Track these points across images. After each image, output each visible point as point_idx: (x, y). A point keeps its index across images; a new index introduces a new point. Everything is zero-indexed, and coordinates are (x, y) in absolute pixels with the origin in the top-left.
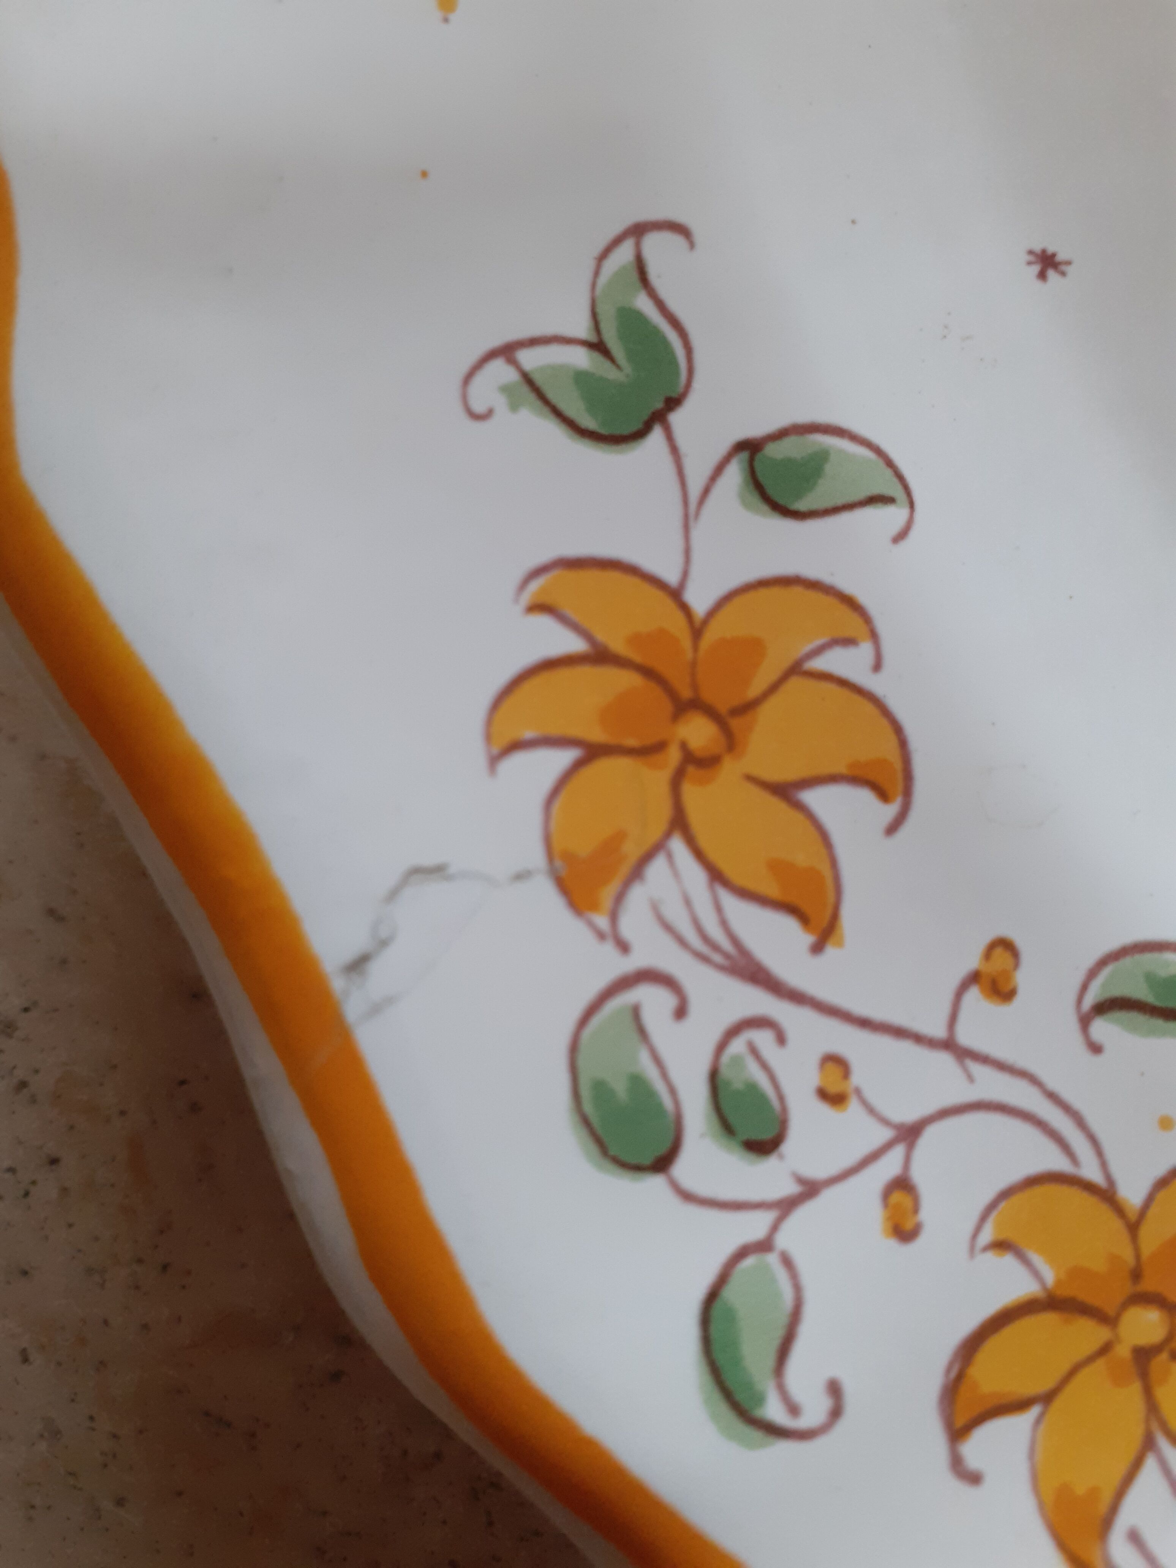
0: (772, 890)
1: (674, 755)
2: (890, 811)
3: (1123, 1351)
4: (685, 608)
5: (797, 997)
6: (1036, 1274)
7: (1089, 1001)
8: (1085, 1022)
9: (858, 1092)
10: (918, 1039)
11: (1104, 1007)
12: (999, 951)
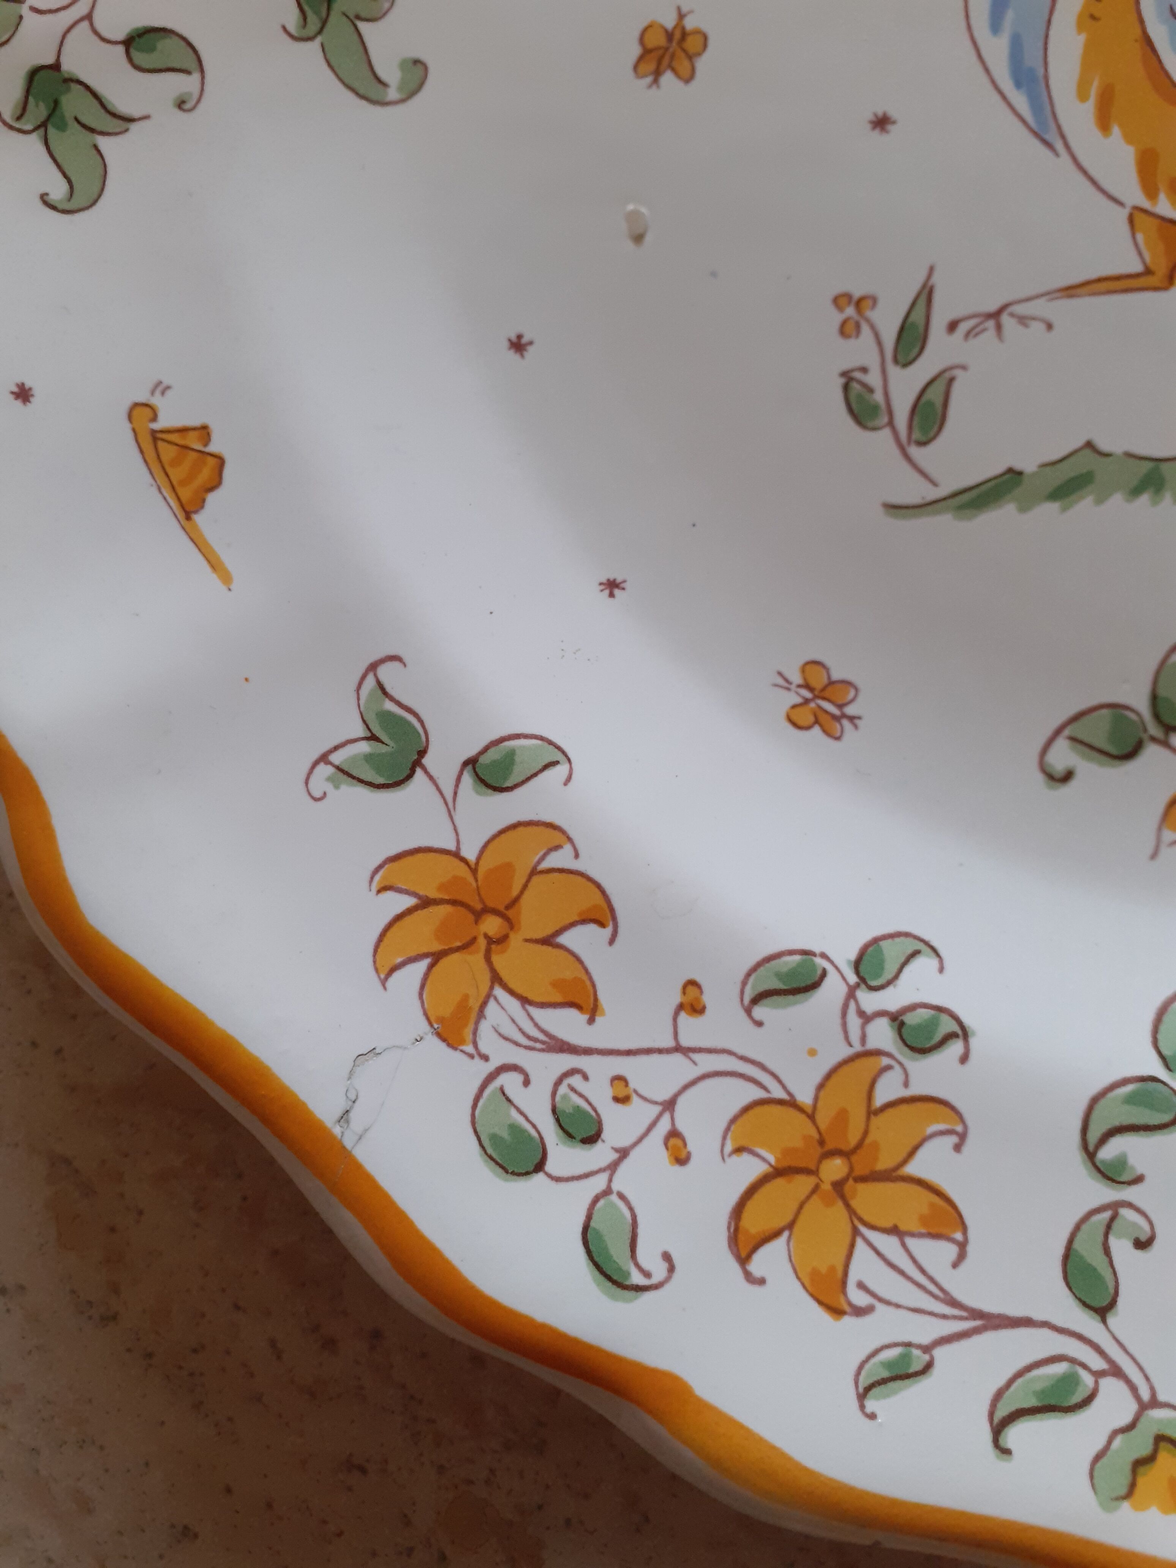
0: (556, 998)
1: (482, 943)
2: (609, 931)
3: (826, 1187)
4: (464, 860)
5: (588, 1051)
6: (764, 1160)
7: (747, 999)
8: (748, 1011)
9: (635, 1091)
10: (660, 1051)
11: (757, 1000)
12: (690, 988)
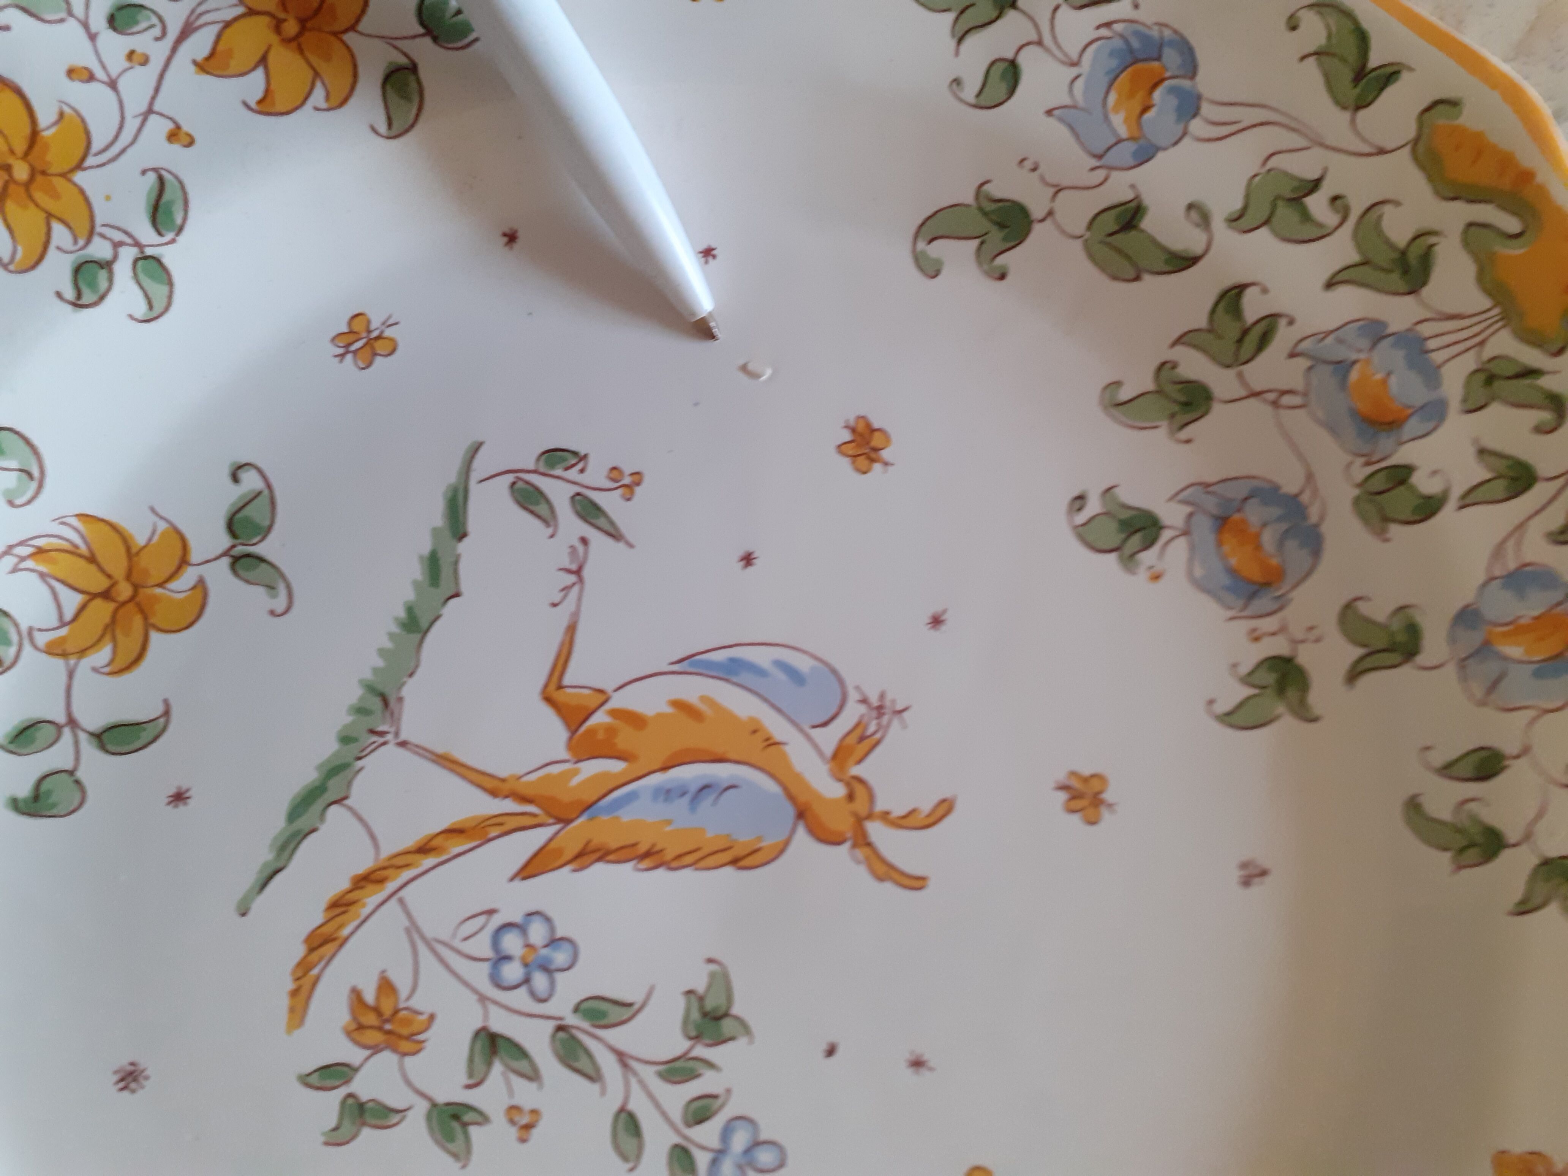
0: (221, 47)
1: (282, 15)
2: (253, 104)
3: (11, 160)
4: (346, 31)
5: (174, 50)
6: (48, 128)
7: (164, 173)
8: (155, 170)
9: (131, 68)
10: (153, 98)
11: (161, 181)
12: (188, 140)
